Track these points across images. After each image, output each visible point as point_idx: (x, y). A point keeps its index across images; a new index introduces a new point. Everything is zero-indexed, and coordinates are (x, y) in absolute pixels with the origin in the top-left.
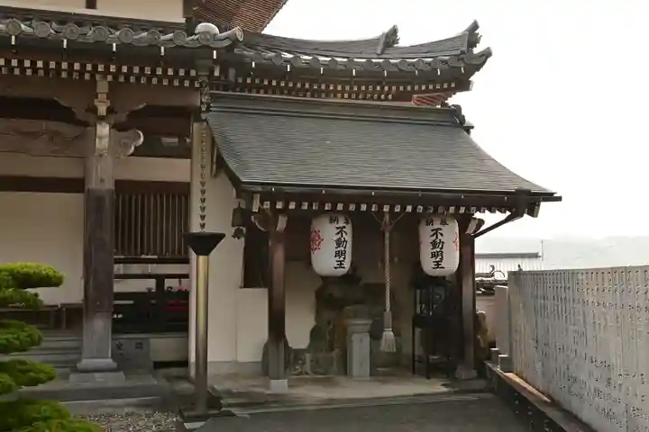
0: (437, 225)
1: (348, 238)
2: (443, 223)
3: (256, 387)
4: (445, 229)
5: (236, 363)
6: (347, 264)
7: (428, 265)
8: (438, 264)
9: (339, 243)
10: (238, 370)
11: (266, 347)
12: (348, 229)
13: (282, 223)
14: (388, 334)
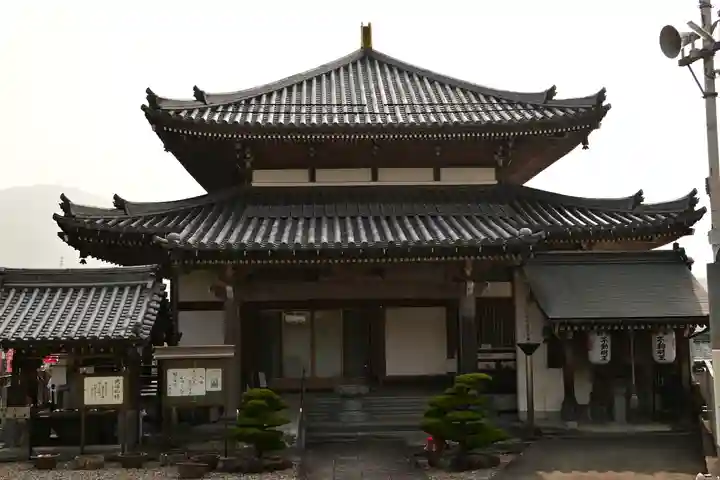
0: (661, 335)
1: (609, 344)
2: (665, 334)
3: (559, 425)
4: (665, 337)
5: (545, 412)
6: (608, 358)
7: (657, 357)
8: (662, 357)
9: (603, 346)
10: (548, 416)
11: (564, 404)
12: (608, 338)
13: (570, 336)
14: (635, 397)
